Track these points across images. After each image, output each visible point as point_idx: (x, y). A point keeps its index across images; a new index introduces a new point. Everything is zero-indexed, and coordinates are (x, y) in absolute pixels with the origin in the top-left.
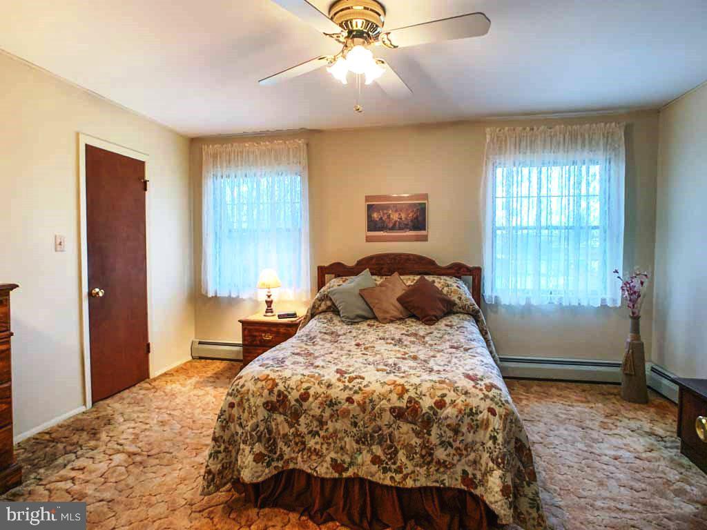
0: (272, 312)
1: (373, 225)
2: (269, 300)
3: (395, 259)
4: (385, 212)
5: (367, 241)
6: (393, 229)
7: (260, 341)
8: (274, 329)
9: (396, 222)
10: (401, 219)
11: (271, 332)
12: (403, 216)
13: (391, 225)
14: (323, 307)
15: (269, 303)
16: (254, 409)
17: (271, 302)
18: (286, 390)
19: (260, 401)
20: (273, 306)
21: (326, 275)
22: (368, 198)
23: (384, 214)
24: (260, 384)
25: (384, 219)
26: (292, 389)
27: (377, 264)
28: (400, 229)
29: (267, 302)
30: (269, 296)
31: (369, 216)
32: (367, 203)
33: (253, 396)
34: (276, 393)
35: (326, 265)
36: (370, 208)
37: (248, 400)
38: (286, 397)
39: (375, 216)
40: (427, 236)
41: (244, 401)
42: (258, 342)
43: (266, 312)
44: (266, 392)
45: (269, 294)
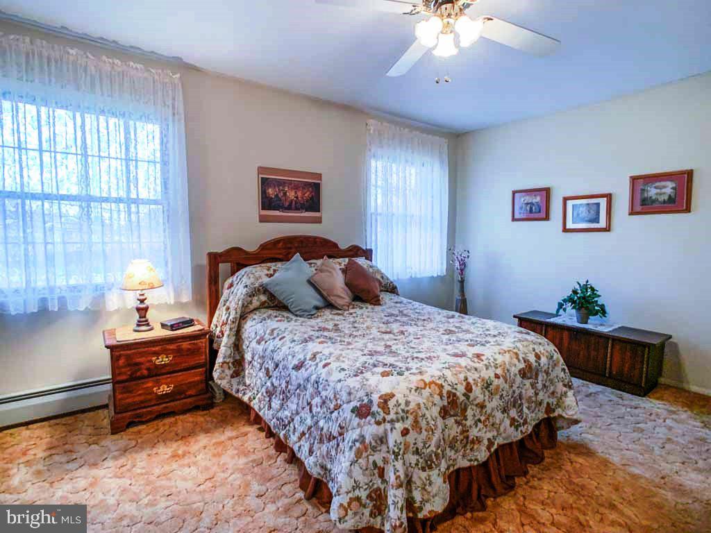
0: (148, 325)
1: (267, 203)
2: (142, 306)
3: (302, 242)
4: (281, 188)
5: (261, 221)
6: (289, 208)
7: (148, 369)
8: (172, 347)
9: (292, 201)
10: (297, 197)
11: (165, 352)
12: (299, 194)
13: (287, 204)
14: (256, 303)
15: (142, 311)
16: (433, 423)
17: (146, 309)
18: (453, 389)
19: (435, 411)
20: (149, 315)
21: (220, 265)
22: (261, 170)
23: (280, 191)
24: (426, 392)
25: (280, 196)
26: (456, 384)
27: (285, 248)
28: (297, 209)
29: (138, 310)
30: (142, 301)
31: (264, 193)
32: (261, 176)
33: (427, 409)
34: (445, 395)
35: (220, 251)
36: (265, 183)
37: (423, 416)
38: (455, 395)
39: (271, 191)
40: (321, 218)
41: (420, 419)
42: (145, 372)
43: (138, 325)
44: (437, 398)
45: (142, 297)
